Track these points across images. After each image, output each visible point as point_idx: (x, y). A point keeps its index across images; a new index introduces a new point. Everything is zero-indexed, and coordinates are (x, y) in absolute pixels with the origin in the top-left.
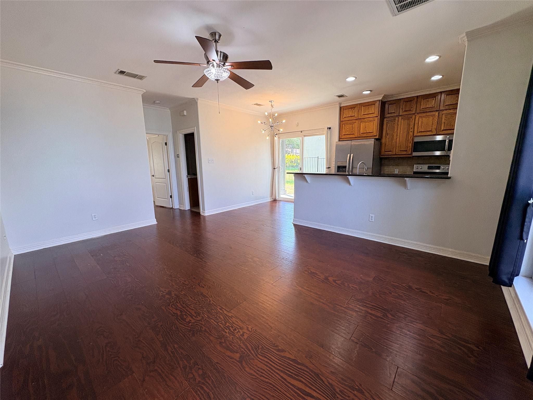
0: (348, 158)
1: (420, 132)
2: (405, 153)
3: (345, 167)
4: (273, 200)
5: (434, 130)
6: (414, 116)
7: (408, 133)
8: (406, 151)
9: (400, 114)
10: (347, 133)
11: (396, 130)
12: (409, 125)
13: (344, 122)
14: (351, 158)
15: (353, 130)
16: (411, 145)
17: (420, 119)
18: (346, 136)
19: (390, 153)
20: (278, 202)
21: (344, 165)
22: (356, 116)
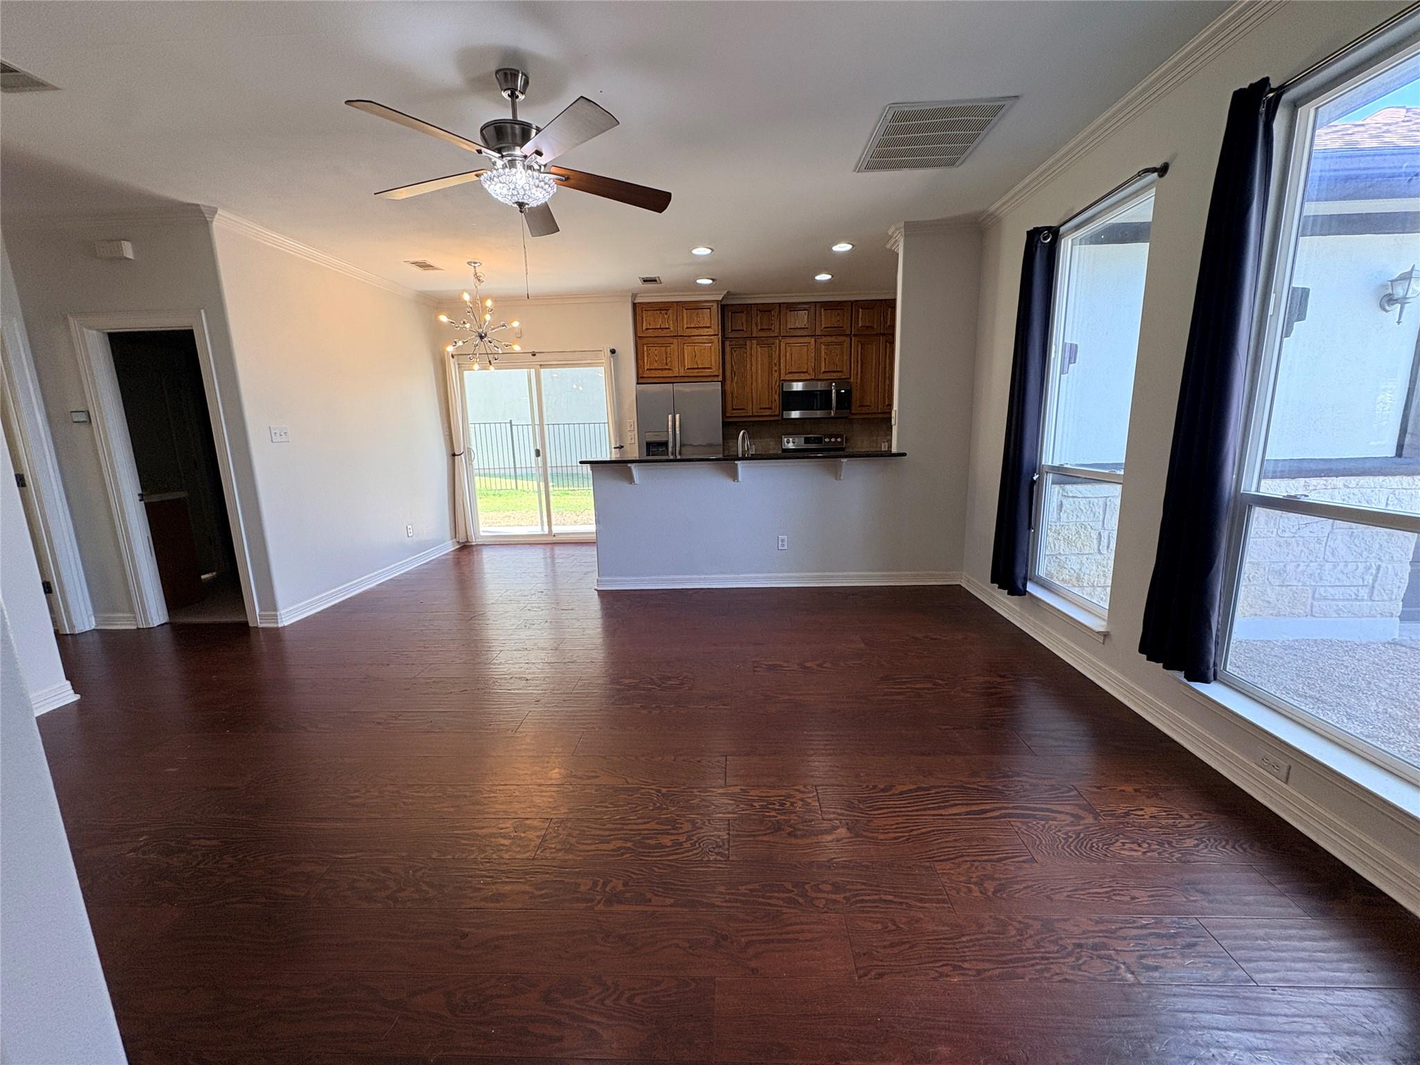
0: (670, 423)
1: (789, 373)
2: (768, 412)
3: (665, 444)
4: (458, 547)
5: (810, 370)
6: (777, 341)
7: (770, 373)
8: (771, 408)
9: (754, 335)
10: (656, 365)
11: (748, 366)
12: (770, 356)
13: (645, 341)
14: (677, 423)
15: (669, 359)
16: (777, 397)
17: (788, 349)
18: (653, 371)
19: (742, 413)
20: (474, 549)
21: (664, 439)
22: (672, 329)
